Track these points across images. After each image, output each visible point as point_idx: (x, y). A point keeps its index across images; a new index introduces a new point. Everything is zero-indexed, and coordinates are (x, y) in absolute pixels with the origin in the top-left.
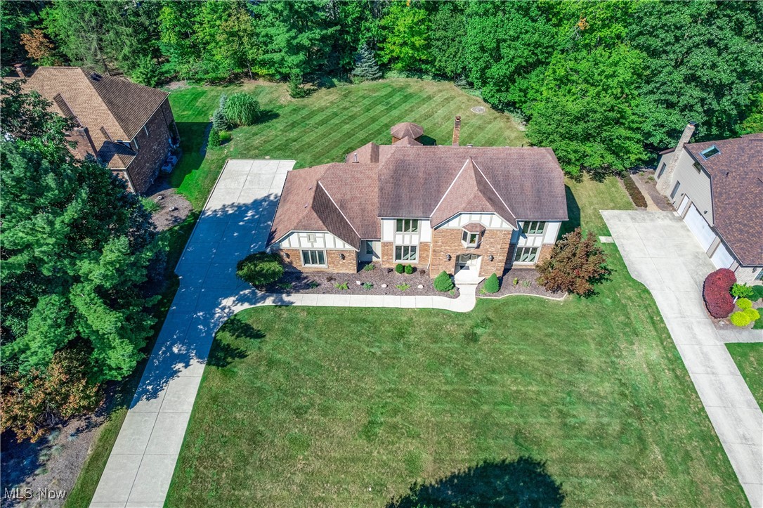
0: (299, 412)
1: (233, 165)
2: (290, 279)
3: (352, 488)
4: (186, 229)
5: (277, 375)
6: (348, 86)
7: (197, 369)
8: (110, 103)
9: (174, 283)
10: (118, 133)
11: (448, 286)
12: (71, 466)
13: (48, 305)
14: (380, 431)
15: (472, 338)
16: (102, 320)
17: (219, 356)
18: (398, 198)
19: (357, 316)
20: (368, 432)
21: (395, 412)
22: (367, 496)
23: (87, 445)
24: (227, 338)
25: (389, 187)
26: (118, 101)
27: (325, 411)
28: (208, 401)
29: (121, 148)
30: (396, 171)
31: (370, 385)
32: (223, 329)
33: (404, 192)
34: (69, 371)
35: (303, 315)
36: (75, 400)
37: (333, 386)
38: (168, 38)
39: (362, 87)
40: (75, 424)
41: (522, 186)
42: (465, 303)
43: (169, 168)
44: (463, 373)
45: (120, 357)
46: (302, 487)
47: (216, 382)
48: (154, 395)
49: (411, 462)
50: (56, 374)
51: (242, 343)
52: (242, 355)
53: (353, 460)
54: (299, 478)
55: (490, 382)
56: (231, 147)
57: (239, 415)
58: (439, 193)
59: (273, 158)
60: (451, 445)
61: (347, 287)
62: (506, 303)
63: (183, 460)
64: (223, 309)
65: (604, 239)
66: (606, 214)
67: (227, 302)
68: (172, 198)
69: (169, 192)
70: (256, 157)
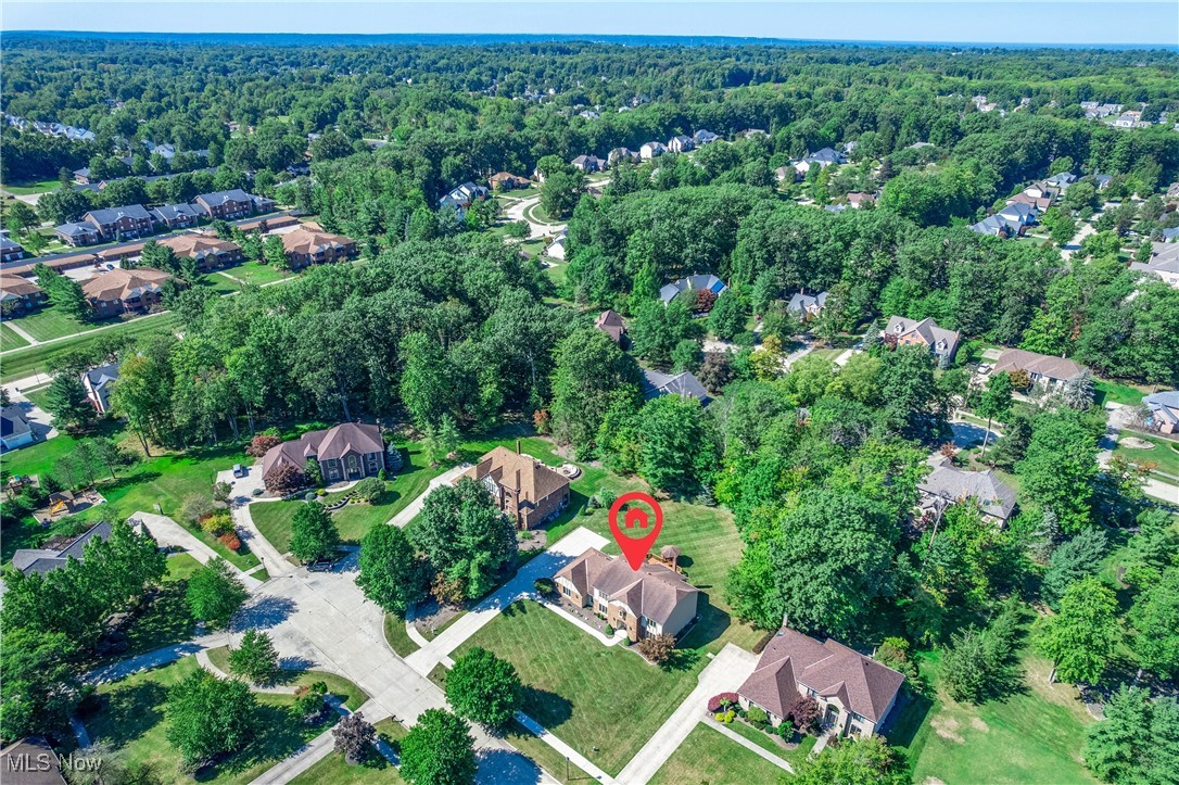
1: (581, 530)
2: (554, 595)
4: (535, 554)
5: (520, 628)
6: (688, 504)
7: (498, 611)
8: (536, 481)
9: (514, 573)
10: (532, 499)
11: (611, 632)
12: (444, 618)
13: (463, 562)
15: (597, 655)
16: (474, 574)
17: (507, 611)
18: (604, 582)
19: (565, 623)
23: (452, 615)
24: (514, 606)
25: (604, 575)
26: (541, 481)
28: (493, 623)
29: (530, 505)
32: (515, 602)
33: (608, 580)
34: (459, 586)
35: (547, 612)
36: (455, 597)
37: (534, 641)
38: (600, 439)
39: (699, 507)
40: (452, 607)
42: (609, 642)
43: (551, 519)
45: (473, 589)
47: (500, 619)
48: (479, 612)
49: (536, 678)
50: (455, 585)
52: (514, 616)
56: (589, 518)
59: (602, 535)
61: (572, 610)
62: (626, 652)
63: (473, 636)
65: (709, 655)
66: (730, 645)
67: (525, 594)
68: (541, 535)
69: (542, 531)
70: (595, 531)
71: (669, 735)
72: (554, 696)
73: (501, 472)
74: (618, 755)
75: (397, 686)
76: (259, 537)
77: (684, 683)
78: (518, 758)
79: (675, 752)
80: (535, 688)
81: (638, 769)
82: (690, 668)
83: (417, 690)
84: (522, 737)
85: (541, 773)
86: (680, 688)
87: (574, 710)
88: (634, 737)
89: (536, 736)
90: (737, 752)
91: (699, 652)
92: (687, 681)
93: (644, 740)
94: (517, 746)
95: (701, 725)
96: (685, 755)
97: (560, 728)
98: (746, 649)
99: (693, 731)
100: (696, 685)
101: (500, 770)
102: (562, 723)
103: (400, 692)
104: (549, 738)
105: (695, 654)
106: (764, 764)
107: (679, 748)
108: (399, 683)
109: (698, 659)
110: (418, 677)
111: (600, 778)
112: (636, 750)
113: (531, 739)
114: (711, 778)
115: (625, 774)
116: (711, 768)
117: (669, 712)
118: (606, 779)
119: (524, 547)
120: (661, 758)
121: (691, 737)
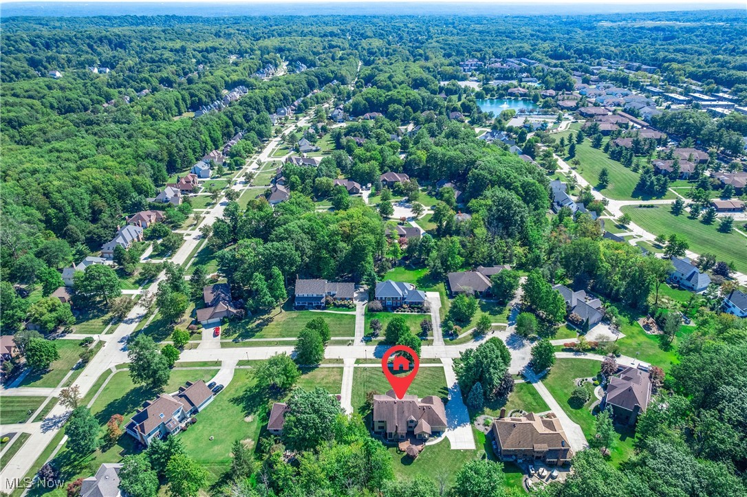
7: (449, 387)
51: (442, 391)
57: (438, 380)
64: (450, 397)
68: (484, 430)
69: (486, 433)
70: (466, 451)
74: (358, 373)
79: (342, 382)
81: (349, 372)
85: (375, 357)
88: (358, 378)
93: (354, 380)
95: (339, 393)
96: (338, 383)
99: (341, 390)
110: (441, 356)
111: (358, 365)
112: (354, 376)
114: (325, 381)
115: (352, 370)
116: (327, 383)
117: (353, 391)
118: (356, 365)
119: (480, 419)
120: (345, 378)
121: (340, 388)
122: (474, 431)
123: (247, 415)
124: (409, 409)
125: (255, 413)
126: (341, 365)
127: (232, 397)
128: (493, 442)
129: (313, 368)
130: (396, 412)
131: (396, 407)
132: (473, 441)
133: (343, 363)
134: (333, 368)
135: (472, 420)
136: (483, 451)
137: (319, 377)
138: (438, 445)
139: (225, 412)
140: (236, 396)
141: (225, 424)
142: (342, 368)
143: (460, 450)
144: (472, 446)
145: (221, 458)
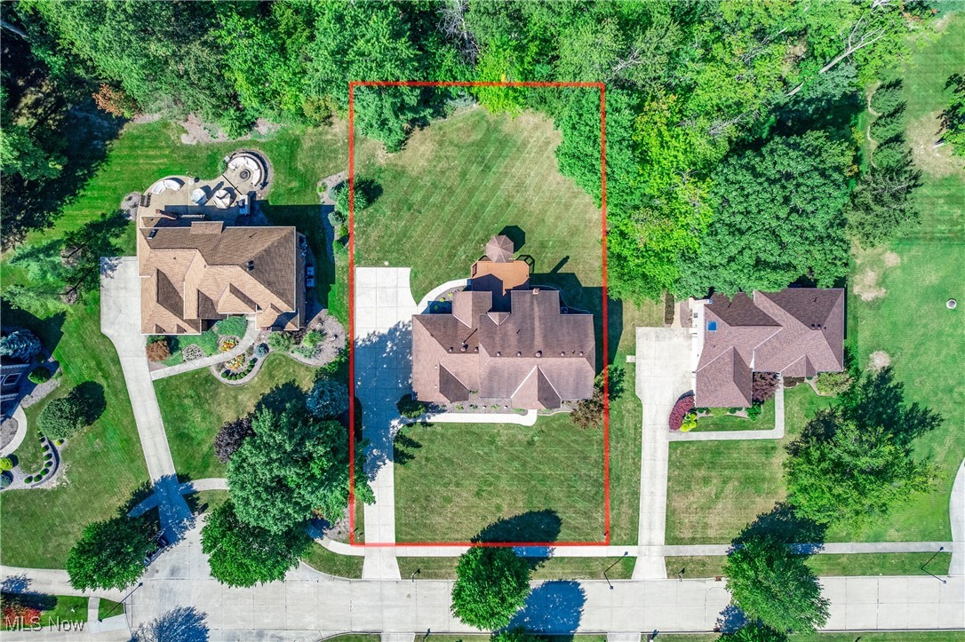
0: (446, 485)
1: (361, 275)
3: (473, 518)
5: (431, 466)
7: (390, 464)
10: (284, 307)
14: (484, 494)
15: (531, 443)
17: (399, 458)
19: (469, 429)
20: (478, 494)
21: (490, 485)
22: (479, 521)
24: (400, 446)
27: (458, 485)
28: (400, 480)
30: (490, 373)
31: (479, 471)
32: (396, 440)
33: (495, 385)
37: (460, 473)
41: (568, 381)
42: (530, 420)
44: (524, 464)
46: (451, 518)
47: (401, 469)
49: (499, 508)
51: (410, 450)
52: (411, 457)
53: (472, 507)
54: (449, 515)
55: (538, 469)
57: (417, 488)
58: (516, 385)
60: (516, 500)
62: (554, 419)
63: (397, 509)
64: (393, 427)
65: (629, 359)
66: (640, 331)
67: (395, 422)
68: (328, 321)
69: (323, 313)
70: (377, 263)
71: (653, 476)
72: (531, 514)
73: (207, 299)
74: (624, 522)
75: (388, 607)
76: (31, 573)
77: (628, 411)
78: (550, 586)
79: (668, 487)
80: (506, 518)
81: (650, 524)
82: (622, 390)
83: (409, 596)
84: (537, 567)
85: (579, 584)
86: (629, 422)
87: (559, 515)
88: (626, 499)
89: (548, 558)
90: (719, 449)
91: (617, 363)
92: (630, 406)
93: (636, 495)
94: (540, 577)
95: (673, 446)
96: (679, 483)
97: (560, 536)
98: (656, 324)
99: (670, 456)
100: (640, 405)
101: (547, 607)
102: (559, 532)
103: (396, 609)
104: (559, 551)
105: (616, 370)
106: (745, 445)
107: (669, 480)
108: (386, 603)
109: (622, 374)
110: (395, 585)
111: (626, 553)
112: (636, 509)
113: (546, 563)
114: (711, 489)
115: (643, 536)
116: (706, 480)
117: (638, 453)
118: (632, 551)
119: (328, 355)
120: (661, 501)
121: (672, 464)
122: (348, 317)
123: (885, 375)
124: (504, 337)
125: (869, 382)
126: (674, 551)
127: (937, 432)
128: (312, 284)
129: (747, 535)
130: (537, 332)
131: (539, 343)
132: (358, 291)
133: (669, 562)
134: (693, 541)
135: (349, 353)
136: (340, 260)
137: (730, 503)
138: (440, 280)
139: (942, 384)
140: (928, 434)
141: (932, 346)
142: (671, 540)
143: (391, 265)
144: (363, 275)
145: (915, 251)
